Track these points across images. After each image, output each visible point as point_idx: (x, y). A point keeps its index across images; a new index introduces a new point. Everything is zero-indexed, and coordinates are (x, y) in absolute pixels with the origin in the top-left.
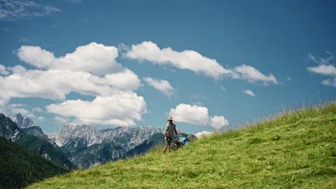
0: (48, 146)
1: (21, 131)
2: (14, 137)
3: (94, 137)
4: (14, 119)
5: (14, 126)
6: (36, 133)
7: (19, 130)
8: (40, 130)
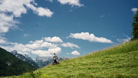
0: (33, 62)
1: (26, 59)
2: (24, 60)
3: (44, 60)
4: (24, 56)
5: (24, 57)
6: (30, 59)
7: (25, 58)
8: (31, 58)
